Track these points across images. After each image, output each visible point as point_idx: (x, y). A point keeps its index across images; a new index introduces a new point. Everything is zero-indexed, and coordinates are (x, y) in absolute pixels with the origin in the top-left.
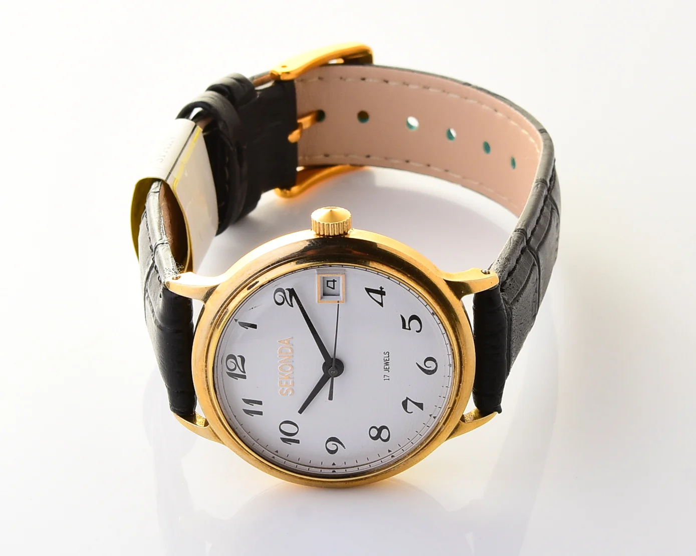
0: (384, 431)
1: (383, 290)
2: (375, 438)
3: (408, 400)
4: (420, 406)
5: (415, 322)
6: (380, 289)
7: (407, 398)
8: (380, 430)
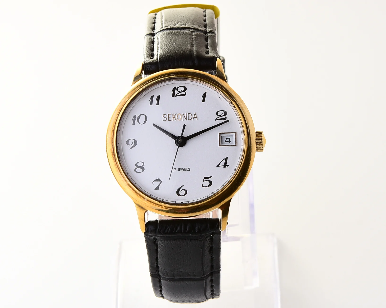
0: (141, 170)
1: (227, 166)
2: (136, 165)
3: (161, 182)
4: (157, 188)
5: (208, 183)
6: (227, 165)
7: (162, 181)
8: (142, 168)
